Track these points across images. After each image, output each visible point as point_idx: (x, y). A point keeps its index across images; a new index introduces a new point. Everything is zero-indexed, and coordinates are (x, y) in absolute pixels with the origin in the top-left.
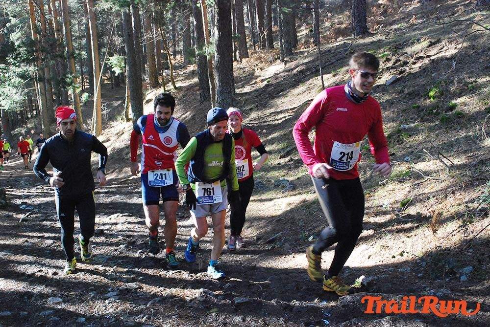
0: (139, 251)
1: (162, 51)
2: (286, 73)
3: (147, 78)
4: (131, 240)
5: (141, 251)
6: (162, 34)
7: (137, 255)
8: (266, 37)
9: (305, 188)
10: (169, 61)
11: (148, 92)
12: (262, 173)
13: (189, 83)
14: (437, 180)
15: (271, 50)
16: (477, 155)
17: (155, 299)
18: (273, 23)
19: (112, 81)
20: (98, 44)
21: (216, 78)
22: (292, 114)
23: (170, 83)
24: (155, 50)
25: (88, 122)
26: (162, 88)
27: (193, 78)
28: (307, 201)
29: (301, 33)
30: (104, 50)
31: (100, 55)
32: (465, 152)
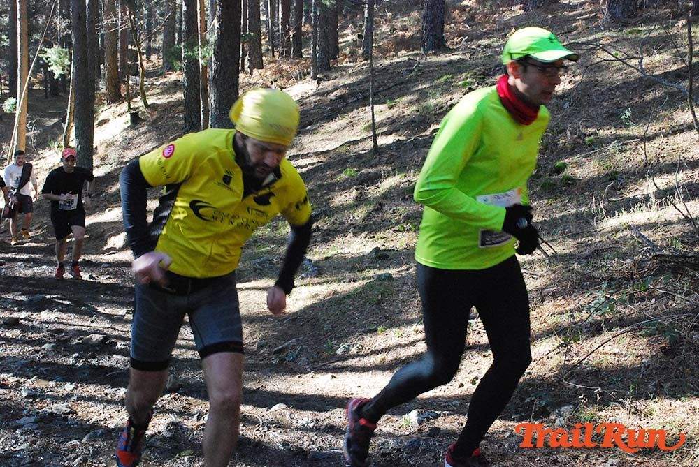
0: (74, 356)
1: (130, 47)
2: (319, 98)
3: (103, 86)
4: (62, 337)
5: (77, 354)
6: (131, 20)
7: (70, 361)
8: (291, 40)
9: (335, 273)
10: (139, 63)
11: (103, 109)
12: (272, 246)
13: (169, 100)
14: (531, 274)
15: (298, 61)
16: (590, 242)
17: (96, 431)
18: (303, 20)
19: (46, 86)
20: (29, 27)
21: (212, 95)
22: (324, 159)
23: (139, 98)
24: (119, 45)
25: (4, 147)
26: (126, 104)
27: (176, 92)
28: (338, 293)
29: (346, 39)
30: (36, 36)
31: (29, 43)
32: (574, 236)
